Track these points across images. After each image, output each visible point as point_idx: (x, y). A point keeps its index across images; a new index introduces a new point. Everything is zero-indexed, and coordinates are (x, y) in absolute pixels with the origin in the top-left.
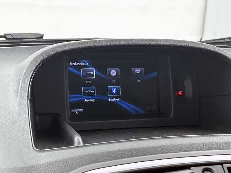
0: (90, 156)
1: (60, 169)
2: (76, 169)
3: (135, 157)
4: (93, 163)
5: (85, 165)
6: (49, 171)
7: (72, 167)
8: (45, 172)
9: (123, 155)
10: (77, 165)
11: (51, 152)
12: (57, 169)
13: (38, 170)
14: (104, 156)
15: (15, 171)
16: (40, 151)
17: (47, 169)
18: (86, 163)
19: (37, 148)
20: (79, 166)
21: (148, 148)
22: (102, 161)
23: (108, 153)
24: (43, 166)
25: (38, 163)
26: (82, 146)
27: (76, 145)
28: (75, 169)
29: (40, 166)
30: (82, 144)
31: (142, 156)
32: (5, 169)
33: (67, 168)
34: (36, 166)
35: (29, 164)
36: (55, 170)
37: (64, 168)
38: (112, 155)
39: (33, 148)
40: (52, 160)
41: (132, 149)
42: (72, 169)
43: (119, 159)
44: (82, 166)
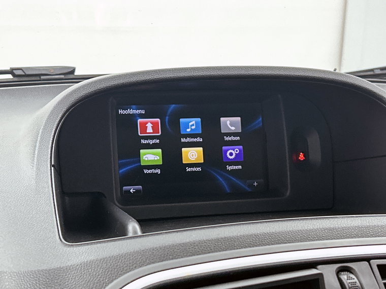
0: (154, 250)
1: (105, 272)
2: (131, 271)
3: (226, 250)
4: (159, 262)
5: (146, 265)
6: (86, 275)
7: (125, 269)
8: (80, 276)
9: (207, 248)
10: (133, 265)
11: (89, 246)
12: (100, 272)
13: (69, 274)
14: (175, 250)
15: (32, 277)
16: (72, 245)
17: (83, 273)
18: (148, 261)
19: (67, 242)
20: (135, 267)
21: (247, 236)
22: (172, 259)
23: (182, 245)
24: (78, 267)
25: (69, 264)
26: (140, 236)
27: (130, 234)
28: (128, 272)
29: (73, 268)
30: (140, 233)
31: (237, 249)
32: (16, 273)
33: (116, 270)
34: (67, 269)
35: (56, 264)
36: (97, 275)
37: (112, 271)
38: (189, 249)
39: (61, 240)
40: (92, 258)
41: (222, 238)
42: (124, 271)
43: (200, 254)
44: (141, 267)
